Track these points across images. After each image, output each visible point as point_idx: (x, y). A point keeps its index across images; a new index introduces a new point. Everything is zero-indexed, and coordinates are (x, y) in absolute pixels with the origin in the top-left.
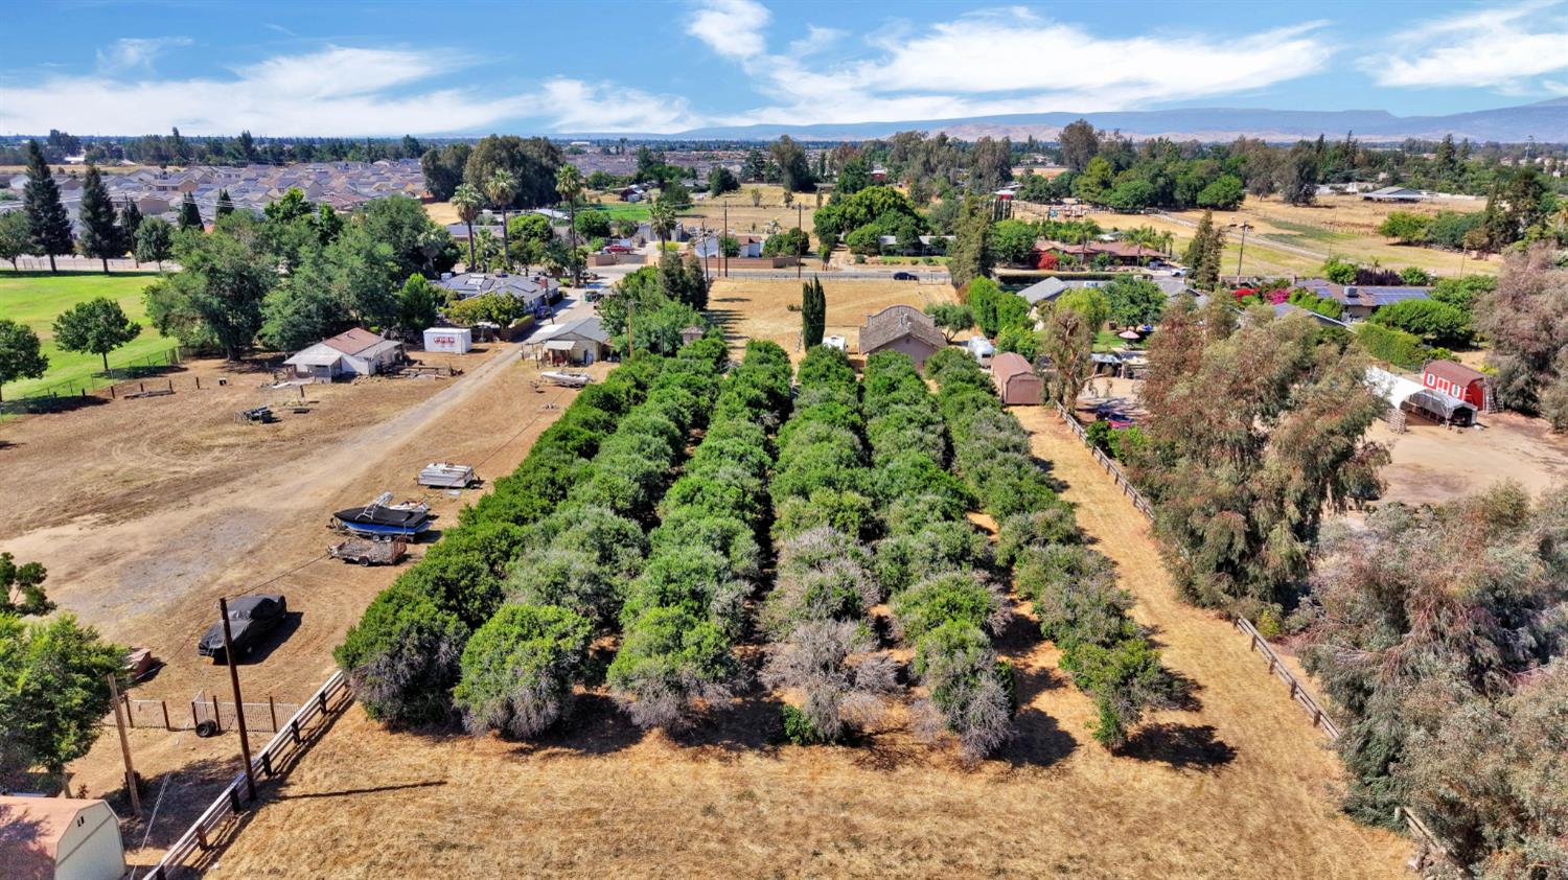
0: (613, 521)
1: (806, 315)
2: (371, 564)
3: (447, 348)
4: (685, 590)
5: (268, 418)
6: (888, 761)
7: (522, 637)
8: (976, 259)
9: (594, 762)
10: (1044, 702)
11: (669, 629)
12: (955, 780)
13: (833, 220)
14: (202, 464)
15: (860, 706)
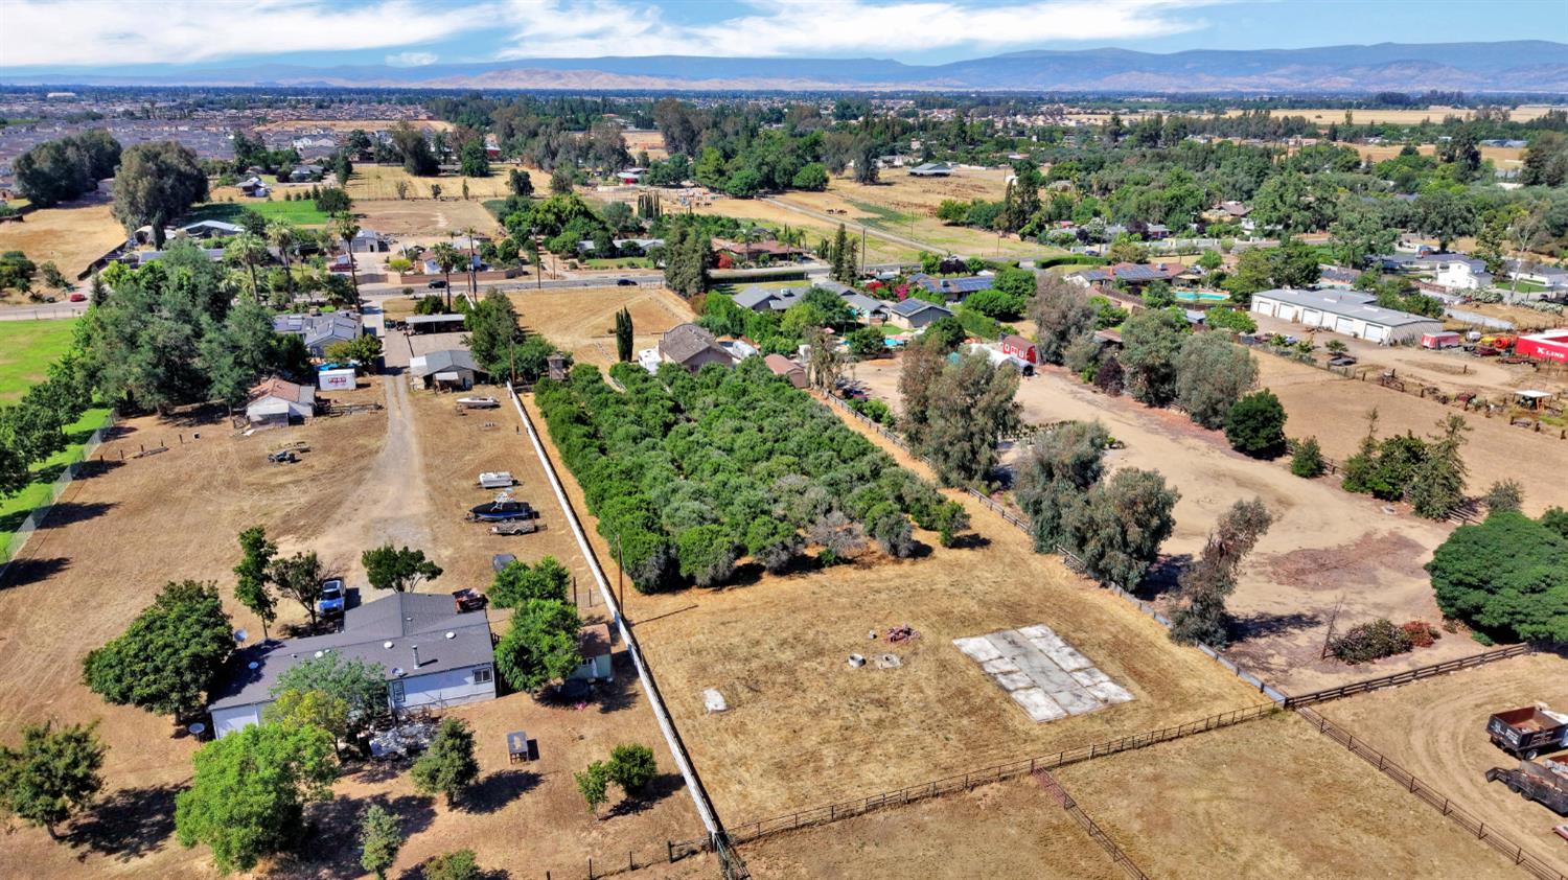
1: (618, 337)
3: (342, 386)
5: (293, 459)
9: (752, 588)
11: (771, 527)
12: (896, 568)
14: (299, 497)
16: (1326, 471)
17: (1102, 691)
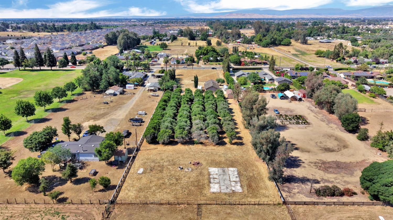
0: (172, 120)
1: (195, 82)
2: (137, 126)
3: (130, 88)
4: (182, 128)
5: (107, 103)
6: (206, 145)
7: (165, 133)
8: (227, 67)
9: (173, 146)
10: (224, 140)
11: (181, 132)
12: (213, 147)
13: (199, 53)
14: (102, 112)
15: (203, 140)
16: (369, 139)
17: (235, 188)
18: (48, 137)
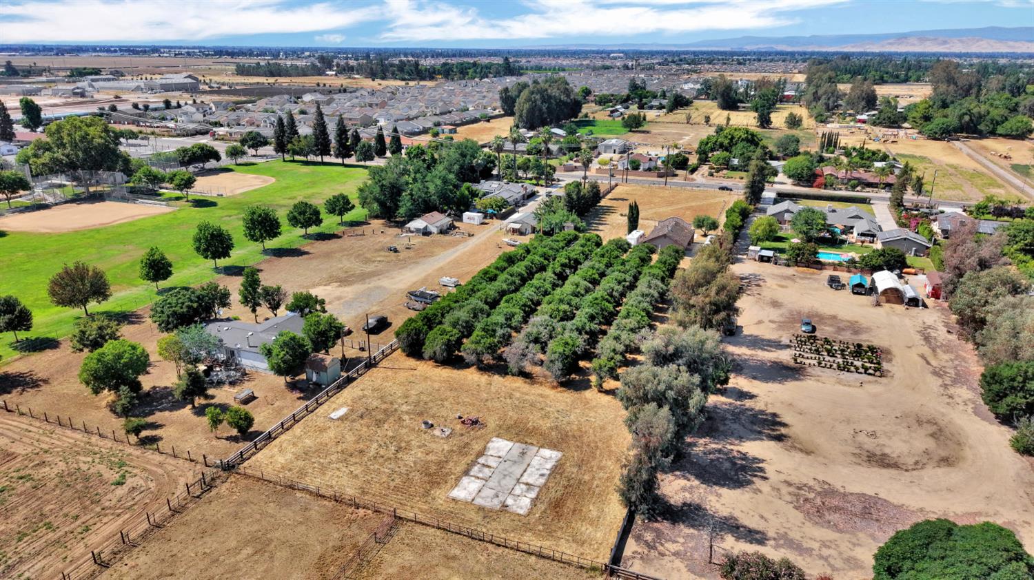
1: (629, 219)
2: (415, 310)
5: (396, 251)
6: (533, 383)
7: (441, 335)
11: (478, 338)
12: (548, 390)
14: (370, 268)
17: (515, 501)
18: (195, 305)
